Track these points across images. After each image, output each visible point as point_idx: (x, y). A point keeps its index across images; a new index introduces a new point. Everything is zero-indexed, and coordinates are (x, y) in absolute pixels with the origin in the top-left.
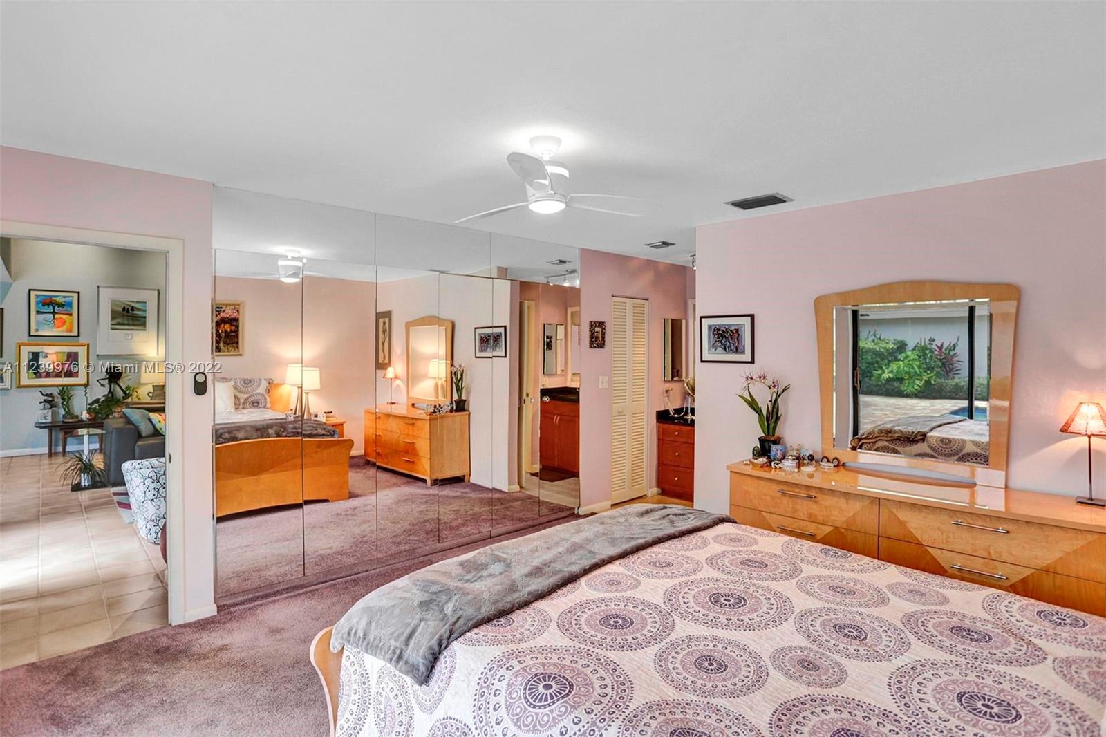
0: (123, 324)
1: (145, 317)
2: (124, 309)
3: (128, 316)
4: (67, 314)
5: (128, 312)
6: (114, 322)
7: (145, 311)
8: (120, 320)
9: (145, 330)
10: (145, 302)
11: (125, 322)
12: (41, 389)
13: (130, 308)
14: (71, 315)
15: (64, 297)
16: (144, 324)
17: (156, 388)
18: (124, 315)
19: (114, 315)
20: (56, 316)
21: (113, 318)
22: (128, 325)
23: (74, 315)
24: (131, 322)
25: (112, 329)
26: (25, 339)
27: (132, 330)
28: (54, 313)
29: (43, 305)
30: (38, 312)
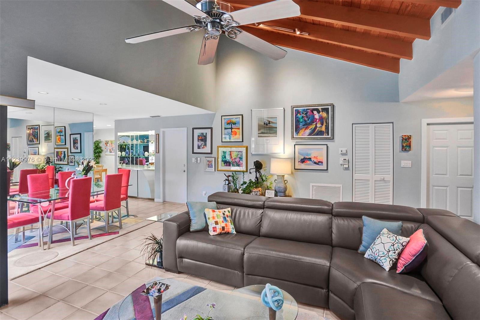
0: (264, 133)
1: (276, 128)
2: (264, 124)
3: (267, 127)
4: (237, 129)
5: (267, 125)
6: (260, 132)
7: (276, 123)
8: (262, 131)
9: (276, 136)
10: (276, 118)
11: (266, 131)
12: (225, 172)
13: (268, 122)
14: (239, 129)
15: (236, 118)
16: (275, 132)
17: (278, 177)
18: (265, 127)
19: (260, 127)
20: (233, 130)
21: (259, 130)
22: (267, 133)
23: (240, 129)
24: (268, 131)
25: (259, 137)
26: (220, 144)
27: (269, 136)
28: (232, 128)
29: (227, 124)
30: (225, 129)
